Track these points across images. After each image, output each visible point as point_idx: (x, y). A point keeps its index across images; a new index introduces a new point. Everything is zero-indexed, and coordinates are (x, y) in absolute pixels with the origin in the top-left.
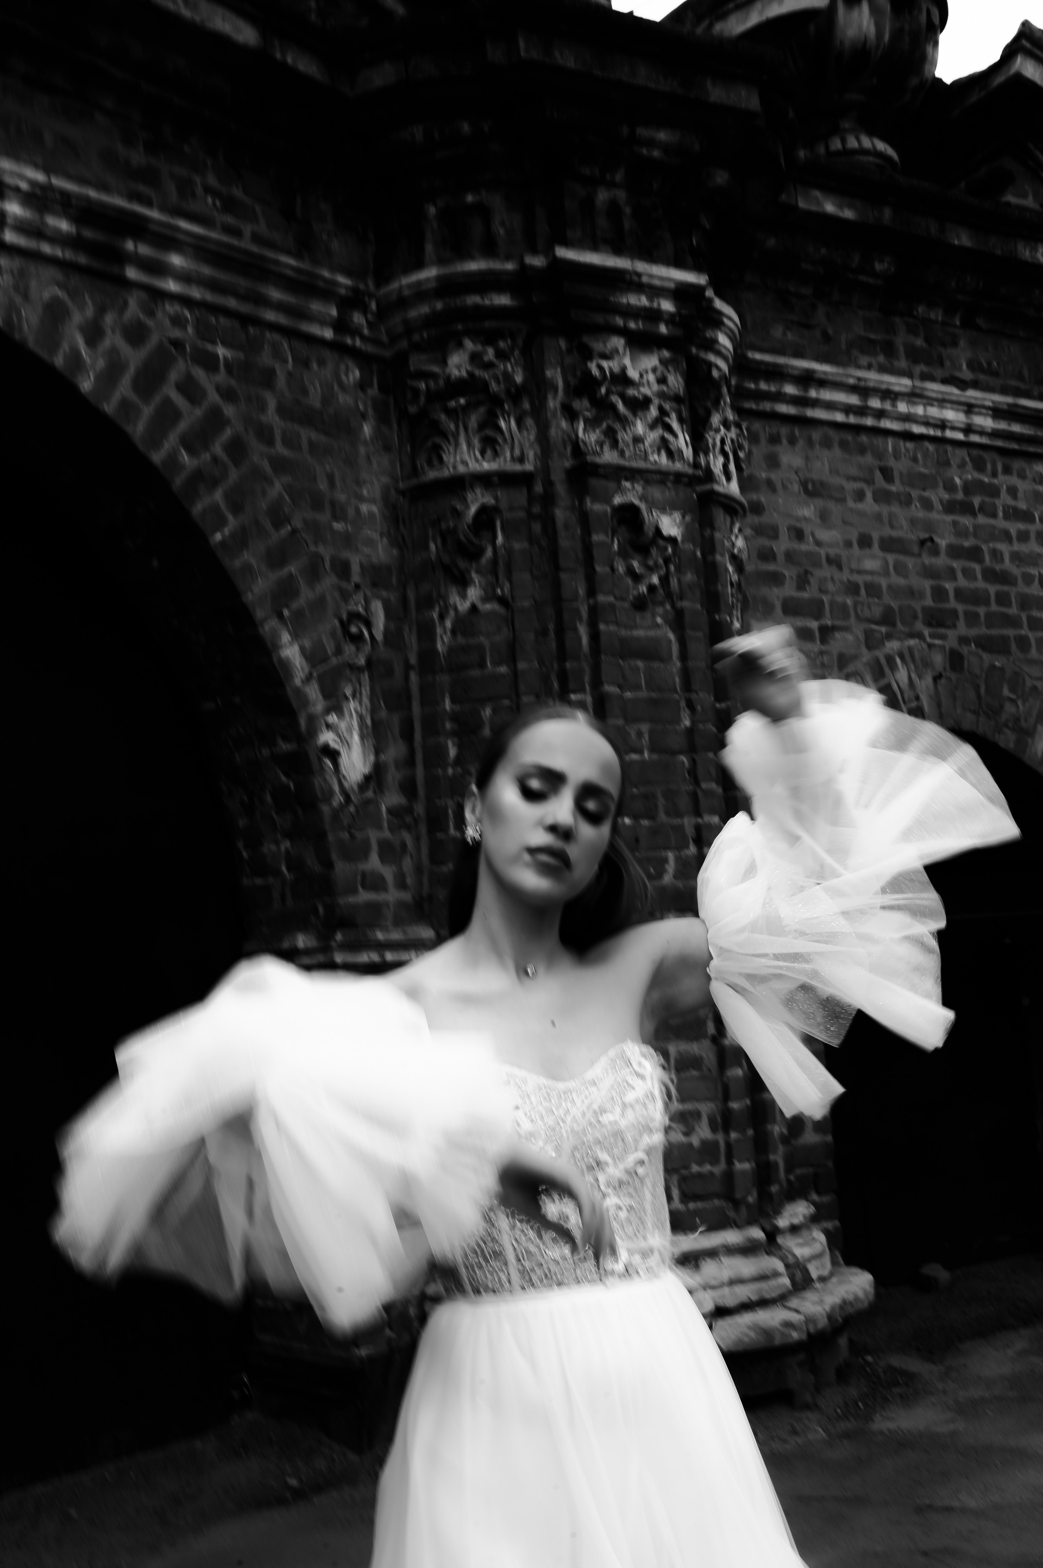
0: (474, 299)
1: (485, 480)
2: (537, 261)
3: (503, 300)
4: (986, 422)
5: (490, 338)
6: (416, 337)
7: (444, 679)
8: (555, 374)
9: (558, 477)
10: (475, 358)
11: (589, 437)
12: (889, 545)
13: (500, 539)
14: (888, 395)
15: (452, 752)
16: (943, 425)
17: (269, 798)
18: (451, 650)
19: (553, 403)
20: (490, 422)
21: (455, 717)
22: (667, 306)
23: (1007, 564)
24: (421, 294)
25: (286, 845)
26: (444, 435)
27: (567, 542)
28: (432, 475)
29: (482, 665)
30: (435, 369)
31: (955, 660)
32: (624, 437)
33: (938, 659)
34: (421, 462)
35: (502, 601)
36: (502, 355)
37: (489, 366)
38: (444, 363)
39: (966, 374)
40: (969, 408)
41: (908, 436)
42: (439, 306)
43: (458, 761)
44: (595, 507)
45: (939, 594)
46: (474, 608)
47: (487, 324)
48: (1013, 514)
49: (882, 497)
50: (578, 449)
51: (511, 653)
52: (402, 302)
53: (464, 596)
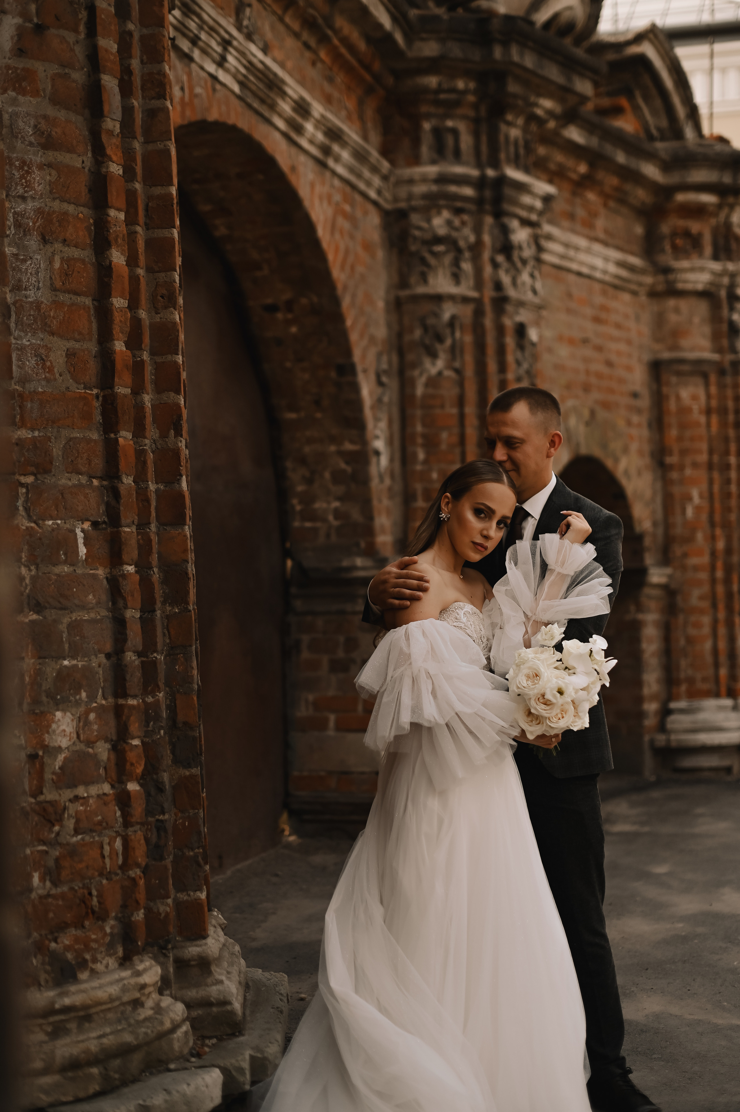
0: (453, 189)
1: (452, 298)
2: (490, 173)
3: (468, 191)
4: (612, 269)
5: (458, 211)
6: (414, 203)
7: (419, 412)
8: (487, 238)
9: (487, 301)
10: (449, 223)
11: (506, 279)
12: (571, 342)
13: (458, 334)
14: (577, 249)
15: (421, 456)
16: (593, 268)
17: (327, 475)
18: (425, 396)
19: (486, 255)
20: (456, 263)
21: (424, 436)
22: (538, 204)
23: (614, 358)
24: (424, 179)
25: (336, 504)
26: (428, 265)
27: (490, 340)
28: (421, 290)
29: (442, 406)
30: (424, 225)
31: (593, 413)
32: (519, 281)
33: (586, 413)
34: (413, 280)
35: (457, 371)
36: (463, 223)
37: (457, 229)
38: (429, 220)
39: (601, 235)
40: (606, 259)
41: (579, 274)
42: (434, 188)
43: (426, 462)
44: (508, 322)
45: (588, 372)
46: (440, 373)
47: (459, 204)
48: (618, 326)
49: (569, 311)
50: (498, 286)
51: (461, 402)
52: (411, 181)
53: (434, 364)
